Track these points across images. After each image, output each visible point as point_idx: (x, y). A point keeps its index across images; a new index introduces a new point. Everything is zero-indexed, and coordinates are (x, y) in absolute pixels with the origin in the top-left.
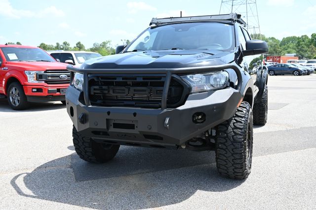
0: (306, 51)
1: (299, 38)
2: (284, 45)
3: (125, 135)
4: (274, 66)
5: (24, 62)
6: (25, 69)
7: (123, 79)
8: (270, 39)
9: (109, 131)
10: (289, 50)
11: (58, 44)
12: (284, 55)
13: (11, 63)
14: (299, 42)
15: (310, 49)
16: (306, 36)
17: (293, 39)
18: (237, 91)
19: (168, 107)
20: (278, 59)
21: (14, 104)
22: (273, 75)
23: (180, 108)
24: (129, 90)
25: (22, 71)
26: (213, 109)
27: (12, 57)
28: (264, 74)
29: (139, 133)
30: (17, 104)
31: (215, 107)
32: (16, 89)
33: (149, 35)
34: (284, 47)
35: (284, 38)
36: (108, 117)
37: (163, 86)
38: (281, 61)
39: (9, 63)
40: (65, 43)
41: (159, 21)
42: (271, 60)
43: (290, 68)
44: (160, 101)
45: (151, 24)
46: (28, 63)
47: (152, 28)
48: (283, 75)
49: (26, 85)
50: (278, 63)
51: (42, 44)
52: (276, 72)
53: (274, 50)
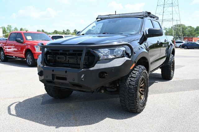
2: (198, 31)
3: (63, 84)
4: (188, 43)
5: (35, 41)
6: (34, 45)
7: (63, 51)
8: (188, 27)
9: (54, 81)
11: (64, 30)
12: (197, 36)
13: (28, 42)
18: (130, 59)
19: (84, 68)
20: (191, 39)
21: (29, 64)
22: (186, 49)
23: (91, 69)
24: (66, 57)
25: (33, 46)
26: (112, 70)
27: (29, 38)
28: (170, 48)
29: (69, 83)
30: (31, 63)
31: (113, 69)
32: (30, 55)
33: (95, 25)
34: (197, 32)
35: (197, 27)
36: (53, 73)
37: (81, 56)
38: (193, 41)
39: (27, 41)
40: (68, 30)
41: (102, 17)
42: (187, 40)
43: (197, 45)
44: (79, 64)
45: (97, 19)
46: (37, 41)
47: (98, 21)
48: (193, 49)
49: (35, 53)
50: (191, 42)
51: (55, 31)
52: (188, 47)
53: (191, 34)
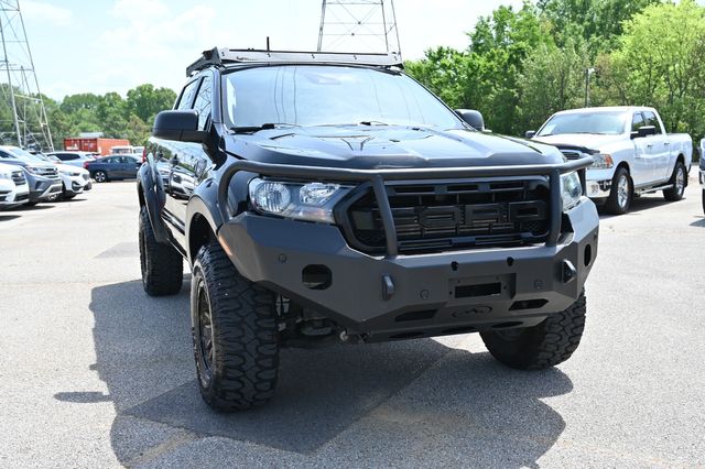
0: (124, 127)
1: (100, 99)
2: (70, 112)
4: (105, 160)
10: (83, 124)
14: (101, 108)
15: (131, 124)
16: (114, 94)
17: (88, 100)
20: (92, 145)
22: (103, 181)
52: (111, 175)
